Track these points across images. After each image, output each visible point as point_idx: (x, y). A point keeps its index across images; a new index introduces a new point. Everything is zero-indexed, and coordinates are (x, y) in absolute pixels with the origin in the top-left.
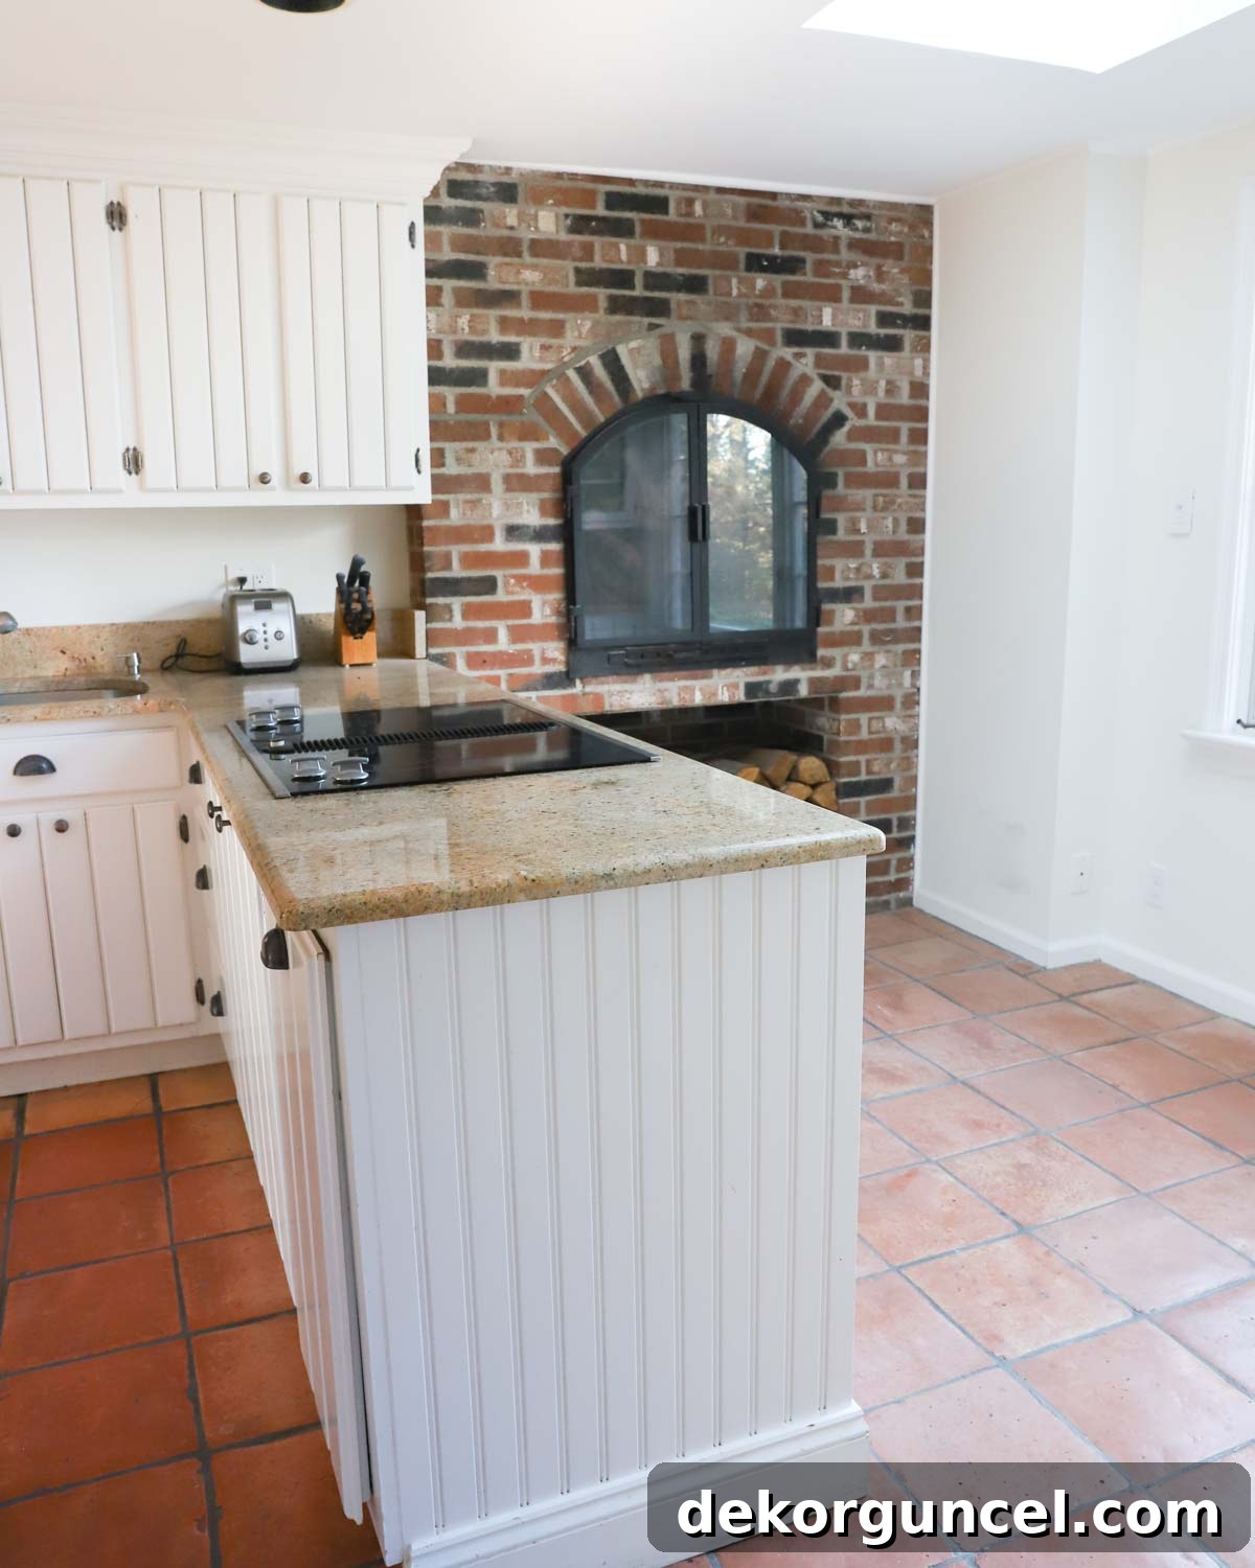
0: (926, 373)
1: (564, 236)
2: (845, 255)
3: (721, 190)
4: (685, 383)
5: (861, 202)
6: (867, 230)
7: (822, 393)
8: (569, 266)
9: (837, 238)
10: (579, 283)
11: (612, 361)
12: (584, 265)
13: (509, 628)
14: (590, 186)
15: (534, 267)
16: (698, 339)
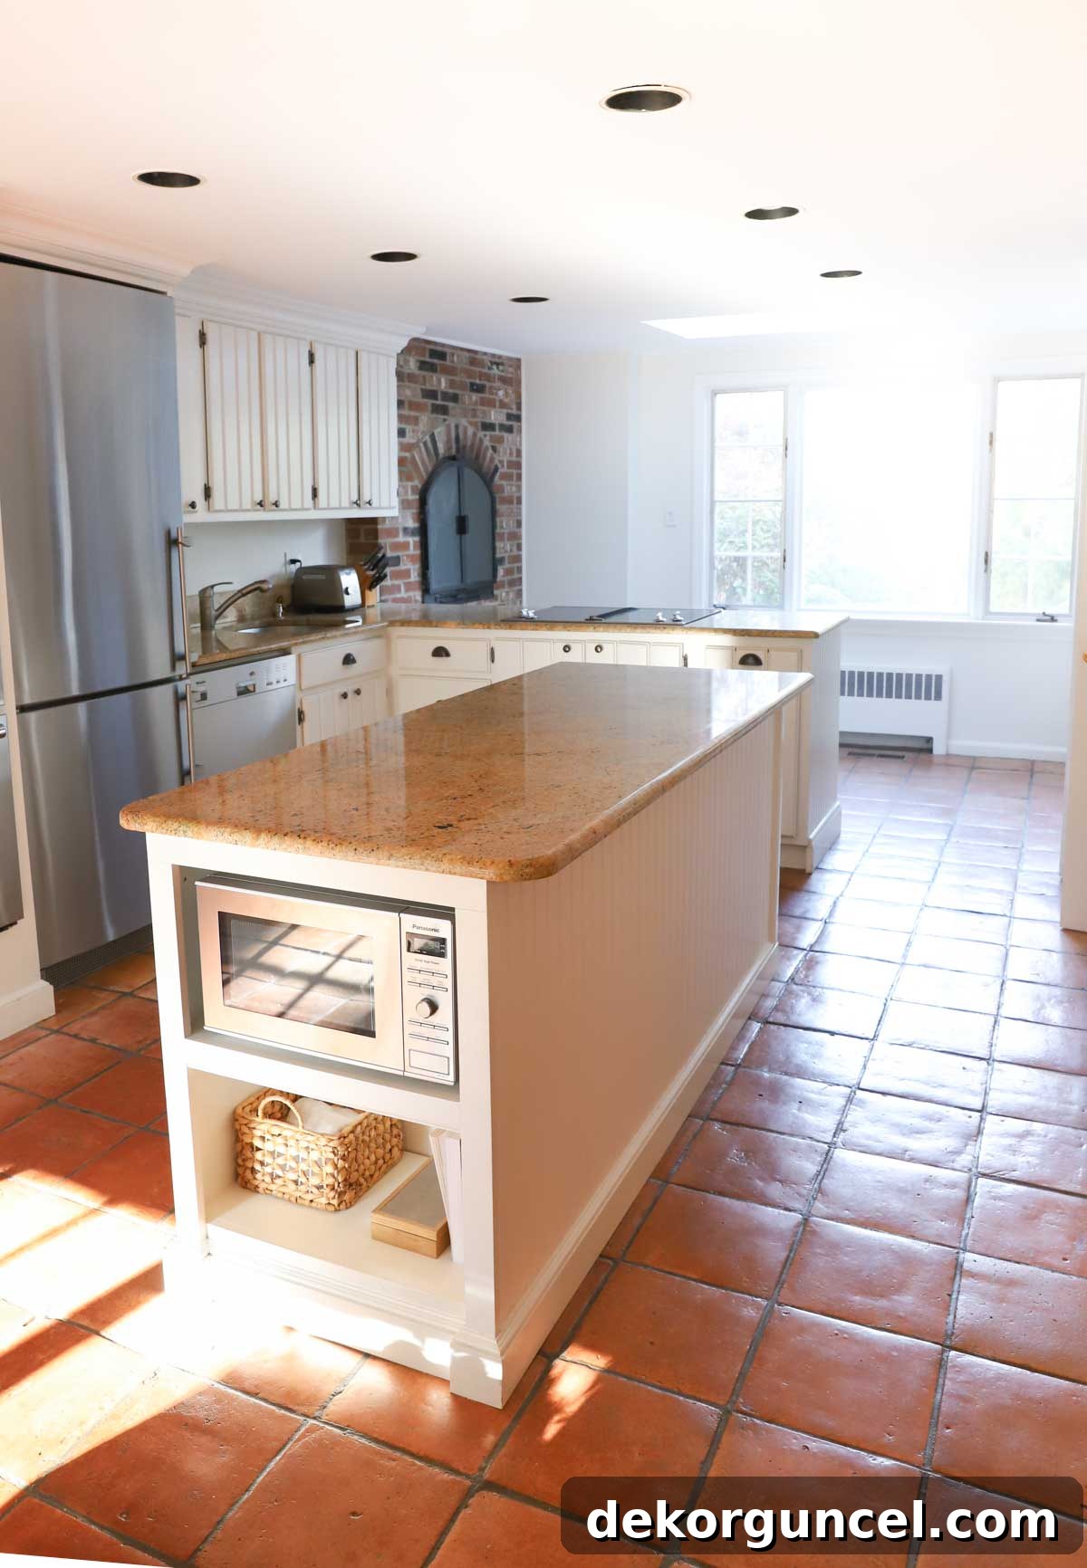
0: (521, 445)
1: (417, 372)
2: (497, 384)
3: (462, 349)
4: (453, 451)
5: (500, 357)
6: (503, 371)
7: (492, 455)
8: (419, 387)
9: (495, 375)
10: (423, 397)
11: (433, 437)
12: (424, 387)
13: (404, 583)
14: (423, 345)
15: (409, 387)
16: (457, 427)
